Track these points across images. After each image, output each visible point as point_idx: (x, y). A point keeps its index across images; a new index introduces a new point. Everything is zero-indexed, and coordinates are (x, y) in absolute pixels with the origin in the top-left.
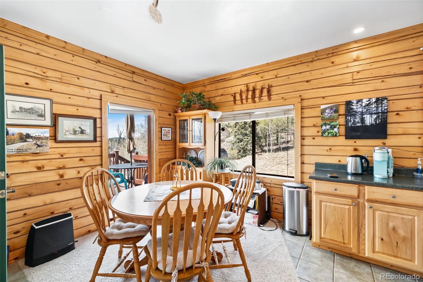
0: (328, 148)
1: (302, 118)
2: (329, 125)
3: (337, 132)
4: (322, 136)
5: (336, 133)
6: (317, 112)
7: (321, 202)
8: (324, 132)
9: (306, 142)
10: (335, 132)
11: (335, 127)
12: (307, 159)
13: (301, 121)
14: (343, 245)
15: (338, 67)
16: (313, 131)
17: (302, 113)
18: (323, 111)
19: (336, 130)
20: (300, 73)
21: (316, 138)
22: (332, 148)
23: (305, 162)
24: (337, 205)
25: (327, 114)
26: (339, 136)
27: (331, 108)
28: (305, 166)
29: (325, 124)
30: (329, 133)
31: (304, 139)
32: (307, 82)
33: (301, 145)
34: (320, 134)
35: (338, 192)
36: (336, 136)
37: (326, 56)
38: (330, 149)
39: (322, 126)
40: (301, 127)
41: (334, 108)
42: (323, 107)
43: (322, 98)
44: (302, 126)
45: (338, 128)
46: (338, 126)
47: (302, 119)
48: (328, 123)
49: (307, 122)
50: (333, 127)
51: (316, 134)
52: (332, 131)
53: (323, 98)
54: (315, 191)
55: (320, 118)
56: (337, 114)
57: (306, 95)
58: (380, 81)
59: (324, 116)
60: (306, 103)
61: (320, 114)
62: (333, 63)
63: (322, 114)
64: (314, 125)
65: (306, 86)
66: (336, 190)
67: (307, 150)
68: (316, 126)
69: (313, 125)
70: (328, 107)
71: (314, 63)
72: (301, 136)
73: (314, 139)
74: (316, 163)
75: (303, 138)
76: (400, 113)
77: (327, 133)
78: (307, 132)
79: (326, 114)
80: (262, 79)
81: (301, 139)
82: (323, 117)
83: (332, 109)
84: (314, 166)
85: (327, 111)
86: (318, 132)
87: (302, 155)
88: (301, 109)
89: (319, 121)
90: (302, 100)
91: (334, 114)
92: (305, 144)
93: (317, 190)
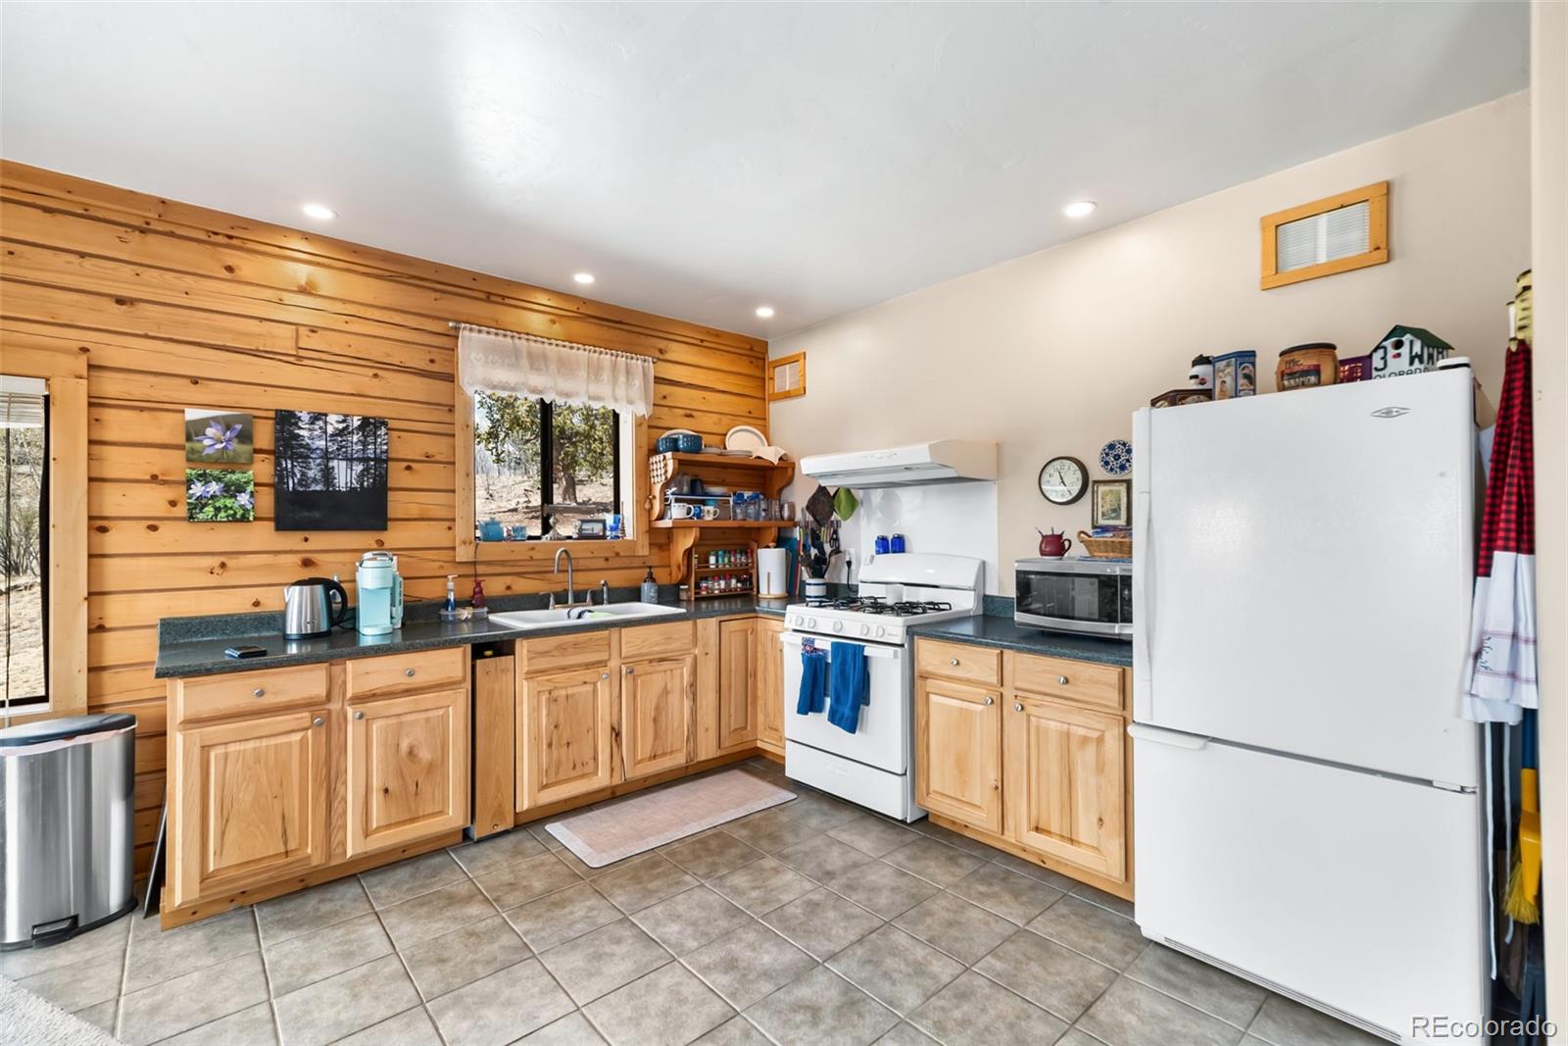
0: (215, 561)
1: (91, 442)
2: (218, 480)
3: (249, 507)
4: (191, 517)
5: (246, 511)
6: (167, 428)
7: (205, 749)
8: (200, 504)
9: (113, 541)
10: (242, 506)
11: (241, 489)
12: (115, 611)
13: (90, 457)
14: (283, 861)
15: (248, 290)
16: (153, 501)
17: (93, 422)
18: (194, 431)
19: (243, 499)
20: (82, 255)
21: (164, 527)
22: (231, 562)
23: (107, 626)
24: (265, 742)
25: (212, 441)
26: (256, 519)
27: (227, 424)
28: (110, 638)
29: (204, 478)
30: (218, 510)
31: (103, 530)
32: (120, 301)
33: (91, 556)
34: (182, 510)
35: (269, 700)
36: (244, 519)
37: (203, 236)
38: (223, 565)
39: (189, 483)
40: (91, 480)
41: (239, 427)
42: (192, 414)
43: (187, 382)
44: (93, 475)
45: (252, 494)
46: (250, 488)
47: (96, 449)
48: (216, 473)
49: (117, 462)
50: (232, 490)
51: (162, 509)
52: (229, 502)
53: (195, 381)
54: (180, 718)
55: (182, 454)
56: (246, 448)
57: (111, 352)
58: (371, 372)
59: (197, 446)
60: (111, 386)
61: (181, 439)
62: (230, 269)
63: (189, 438)
64: (154, 477)
65: (115, 315)
66: (261, 694)
67: (116, 573)
68: (165, 482)
69: (148, 477)
70: (215, 419)
71: (151, 238)
72: (91, 518)
73: (154, 528)
74: (161, 620)
75: (98, 525)
76: (413, 465)
77: (209, 511)
78: (114, 501)
79: (207, 442)
81: (90, 528)
82: (193, 451)
83: (228, 427)
85: (210, 431)
86: (173, 503)
87: (94, 598)
88: (90, 405)
89: (176, 464)
90: (91, 367)
91: (235, 445)
92: (108, 551)
93: (193, 713)
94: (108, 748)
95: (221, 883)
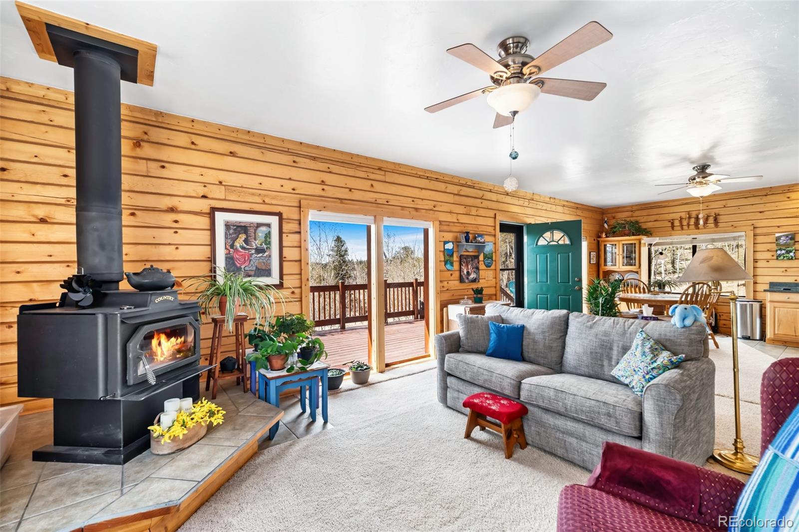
0: (784, 269)
1: (754, 244)
2: (784, 250)
3: (793, 256)
4: (777, 259)
5: (792, 257)
6: (772, 239)
7: (775, 307)
8: (779, 256)
9: (759, 264)
10: (791, 256)
11: (791, 252)
12: (759, 279)
13: (754, 247)
14: (795, 337)
15: (794, 202)
16: (768, 255)
17: (755, 239)
18: (778, 239)
19: (792, 254)
20: (752, 205)
21: (770, 261)
22: (788, 270)
23: (758, 282)
24: (789, 309)
25: (783, 241)
26: (795, 259)
27: (787, 236)
28: (758, 285)
29: (781, 250)
30: (784, 257)
31: (757, 262)
32: (761, 212)
33: (754, 268)
34: (775, 257)
35: (790, 300)
36: (792, 259)
37: (781, 192)
38: (786, 270)
39: (777, 251)
40: (754, 251)
41: (790, 236)
42: (777, 235)
43: (776, 227)
45: (794, 253)
46: (794, 251)
47: (755, 245)
48: (784, 248)
49: (759, 247)
50: (788, 252)
51: (770, 257)
52: (787, 255)
53: (779, 227)
54: (769, 300)
55: (775, 244)
56: (793, 241)
57: (758, 224)
59: (779, 242)
60: (758, 231)
61: (775, 241)
62: (788, 198)
63: (777, 241)
64: (768, 250)
65: (760, 216)
66: (789, 298)
67: (759, 271)
68: (771, 251)
69: (766, 250)
70: (783, 235)
71: (768, 196)
72: (754, 260)
73: (768, 262)
74: (770, 282)
75: (755, 261)
77: (782, 257)
78: (759, 256)
79: (781, 241)
80: (708, 208)
81: (754, 262)
82: (778, 243)
83: (787, 237)
84: (768, 285)
85: (782, 238)
86: (773, 256)
87: (755, 277)
88: (754, 236)
89: (774, 247)
90: (754, 228)
91: (789, 241)
92: (758, 266)
93: (771, 300)
94: (756, 306)
95: (778, 336)
